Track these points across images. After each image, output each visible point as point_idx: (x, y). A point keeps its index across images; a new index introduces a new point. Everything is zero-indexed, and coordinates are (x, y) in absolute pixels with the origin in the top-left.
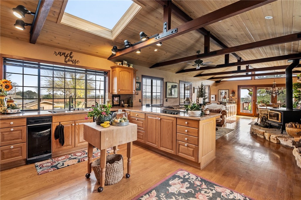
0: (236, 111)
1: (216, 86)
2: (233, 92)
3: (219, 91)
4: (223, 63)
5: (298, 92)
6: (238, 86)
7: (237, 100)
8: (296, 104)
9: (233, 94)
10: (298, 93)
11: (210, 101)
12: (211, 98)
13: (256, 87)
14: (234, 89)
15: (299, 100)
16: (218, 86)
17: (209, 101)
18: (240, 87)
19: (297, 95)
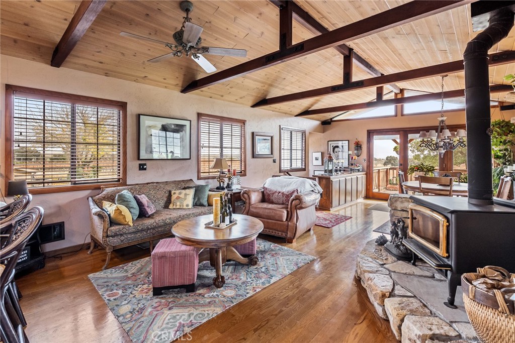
0: (362, 187)
1: (323, 133)
2: (358, 146)
3: (330, 143)
4: (340, 82)
5: (501, 142)
6: (368, 131)
7: (365, 164)
8: (498, 175)
9: (357, 150)
10: (502, 147)
11: (305, 166)
12: (314, 159)
13: (404, 132)
14: (360, 139)
15: (505, 164)
16: (327, 133)
17: (303, 167)
18: (371, 134)
19: (500, 151)
